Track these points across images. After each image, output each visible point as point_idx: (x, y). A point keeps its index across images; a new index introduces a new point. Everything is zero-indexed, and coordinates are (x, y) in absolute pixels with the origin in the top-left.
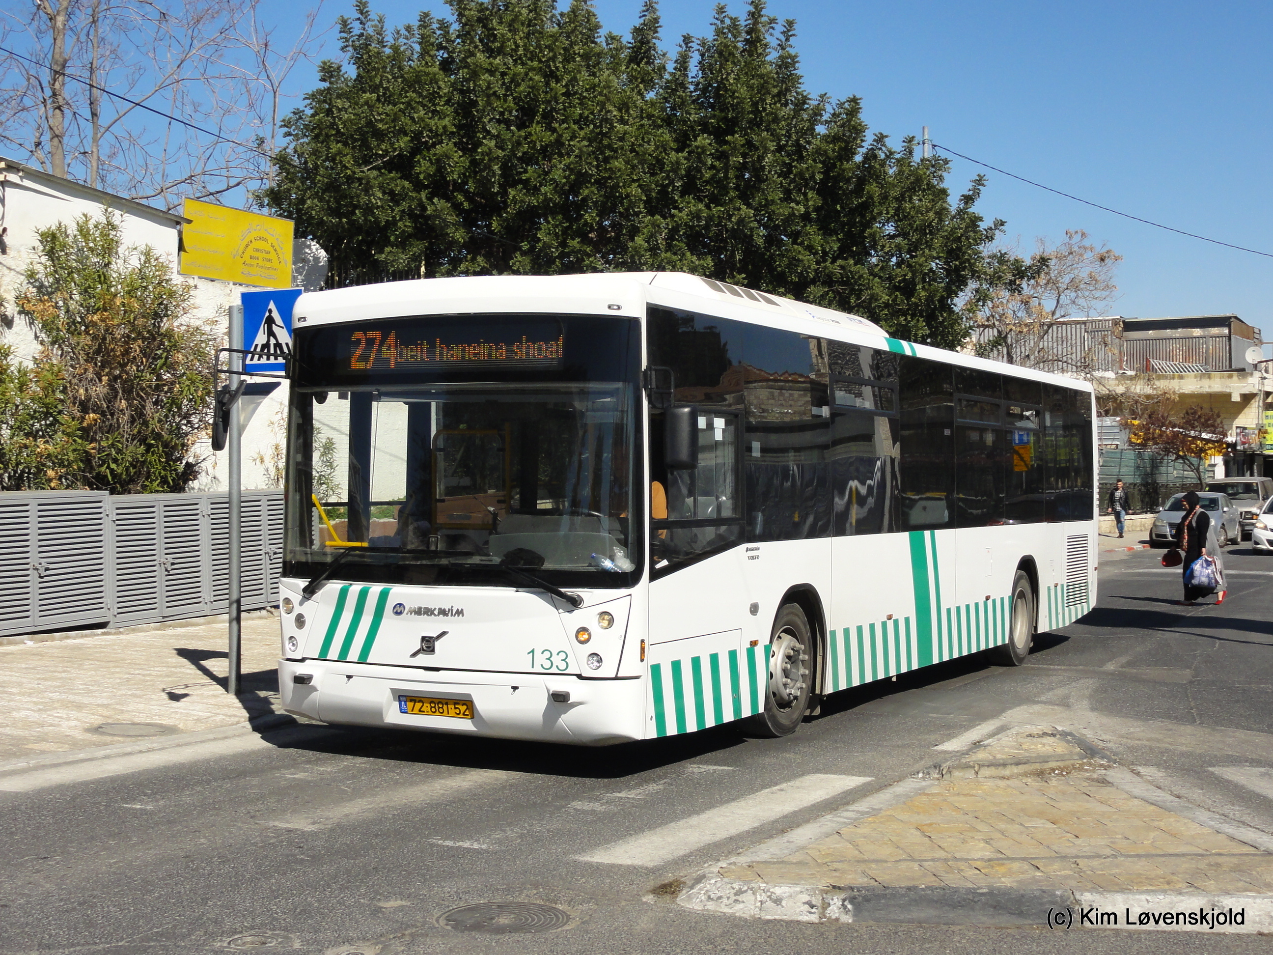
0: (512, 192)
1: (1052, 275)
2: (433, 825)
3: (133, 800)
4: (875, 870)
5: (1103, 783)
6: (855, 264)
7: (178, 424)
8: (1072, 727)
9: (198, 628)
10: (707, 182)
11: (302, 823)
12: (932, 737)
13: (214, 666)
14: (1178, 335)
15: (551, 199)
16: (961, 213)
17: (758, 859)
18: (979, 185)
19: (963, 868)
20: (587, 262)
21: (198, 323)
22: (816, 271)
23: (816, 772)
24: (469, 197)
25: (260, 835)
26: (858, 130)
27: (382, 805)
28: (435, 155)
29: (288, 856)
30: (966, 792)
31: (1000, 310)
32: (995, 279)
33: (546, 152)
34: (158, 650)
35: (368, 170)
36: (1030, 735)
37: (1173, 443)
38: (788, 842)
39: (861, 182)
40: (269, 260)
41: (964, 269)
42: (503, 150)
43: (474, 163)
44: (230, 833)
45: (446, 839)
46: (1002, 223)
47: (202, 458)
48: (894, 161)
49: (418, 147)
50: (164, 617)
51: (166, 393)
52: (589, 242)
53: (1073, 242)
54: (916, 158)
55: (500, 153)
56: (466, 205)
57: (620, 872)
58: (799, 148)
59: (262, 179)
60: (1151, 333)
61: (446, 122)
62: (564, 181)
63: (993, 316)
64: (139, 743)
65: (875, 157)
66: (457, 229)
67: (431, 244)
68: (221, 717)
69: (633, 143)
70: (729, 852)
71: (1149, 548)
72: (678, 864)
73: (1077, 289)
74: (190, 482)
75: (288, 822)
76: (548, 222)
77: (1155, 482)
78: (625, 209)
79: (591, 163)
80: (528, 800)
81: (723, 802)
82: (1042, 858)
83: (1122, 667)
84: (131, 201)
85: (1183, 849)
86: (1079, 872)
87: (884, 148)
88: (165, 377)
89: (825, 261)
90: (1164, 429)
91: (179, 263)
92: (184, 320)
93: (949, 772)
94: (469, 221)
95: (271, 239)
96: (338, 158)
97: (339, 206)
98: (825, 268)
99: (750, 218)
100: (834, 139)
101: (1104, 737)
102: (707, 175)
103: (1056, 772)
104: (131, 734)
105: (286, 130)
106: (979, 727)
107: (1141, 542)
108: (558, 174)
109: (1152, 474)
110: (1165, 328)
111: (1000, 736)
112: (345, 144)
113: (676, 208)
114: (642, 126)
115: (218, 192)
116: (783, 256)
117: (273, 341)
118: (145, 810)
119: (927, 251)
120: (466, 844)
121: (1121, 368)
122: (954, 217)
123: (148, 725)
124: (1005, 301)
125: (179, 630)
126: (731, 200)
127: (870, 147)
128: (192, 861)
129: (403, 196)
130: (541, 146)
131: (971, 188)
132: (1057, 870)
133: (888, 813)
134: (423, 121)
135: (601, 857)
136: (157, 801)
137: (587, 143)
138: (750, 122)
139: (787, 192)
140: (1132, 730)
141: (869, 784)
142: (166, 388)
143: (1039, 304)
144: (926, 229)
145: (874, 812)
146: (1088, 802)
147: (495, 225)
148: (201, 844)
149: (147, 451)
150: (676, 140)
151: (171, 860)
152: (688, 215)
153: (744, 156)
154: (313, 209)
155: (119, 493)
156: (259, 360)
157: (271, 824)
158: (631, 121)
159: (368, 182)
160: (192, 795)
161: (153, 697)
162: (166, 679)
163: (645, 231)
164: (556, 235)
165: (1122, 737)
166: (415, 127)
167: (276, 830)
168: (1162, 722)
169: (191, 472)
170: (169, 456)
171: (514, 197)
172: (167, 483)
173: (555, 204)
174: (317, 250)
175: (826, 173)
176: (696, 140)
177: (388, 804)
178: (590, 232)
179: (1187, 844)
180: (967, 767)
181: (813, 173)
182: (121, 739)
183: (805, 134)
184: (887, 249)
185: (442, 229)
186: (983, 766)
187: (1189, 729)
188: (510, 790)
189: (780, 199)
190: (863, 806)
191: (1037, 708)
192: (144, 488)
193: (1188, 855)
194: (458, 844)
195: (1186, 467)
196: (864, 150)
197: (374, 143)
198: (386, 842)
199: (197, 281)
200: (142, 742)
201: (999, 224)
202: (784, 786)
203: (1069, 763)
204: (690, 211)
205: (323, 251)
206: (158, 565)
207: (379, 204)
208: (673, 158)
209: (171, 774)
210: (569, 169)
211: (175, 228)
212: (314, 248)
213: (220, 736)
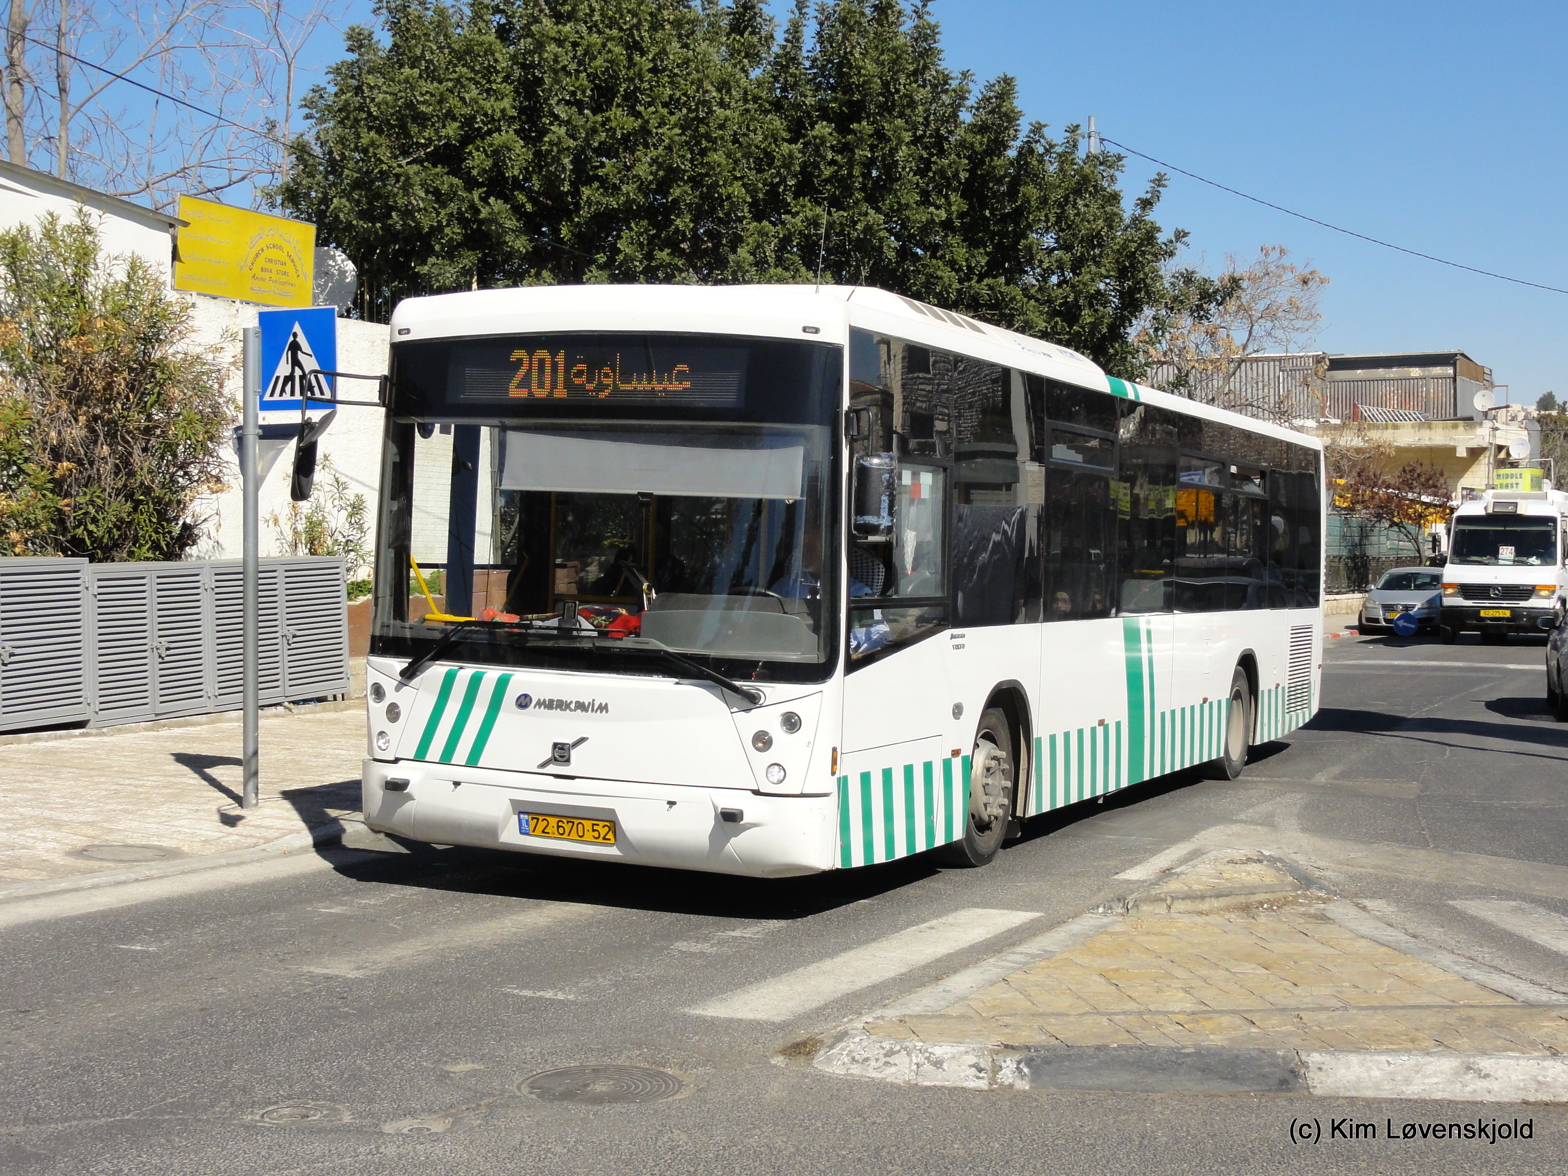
0: (586, 191)
1: (1244, 300)
2: (505, 970)
3: (132, 940)
4: (1054, 1025)
5: (1322, 919)
6: (1007, 283)
7: (173, 475)
8: (1279, 851)
9: (199, 728)
10: (827, 181)
11: (343, 968)
12: (1112, 863)
13: (222, 775)
14: (1392, 376)
15: (634, 200)
16: (1136, 221)
17: (909, 1012)
18: (1159, 186)
19: (1162, 1023)
20: (678, 278)
21: (198, 350)
22: (959, 291)
23: (972, 906)
24: (532, 197)
25: (293, 983)
26: (1010, 118)
27: (441, 946)
28: (491, 145)
29: (329, 1008)
30: (1157, 931)
31: (1179, 343)
32: (1176, 304)
33: (629, 142)
34: (151, 755)
35: (408, 163)
36: (1231, 862)
37: (1386, 507)
38: (944, 991)
39: (1015, 183)
40: (285, 273)
41: (1140, 290)
42: (575, 139)
43: (538, 154)
44: (255, 980)
45: (523, 988)
46: (1186, 234)
47: (203, 518)
48: (1054, 155)
49: (471, 134)
50: (157, 715)
51: (158, 437)
52: (682, 253)
53: (1269, 259)
54: (1081, 154)
55: (572, 143)
56: (529, 207)
57: (741, 1029)
58: (939, 140)
59: (273, 173)
60: (1360, 373)
61: (506, 103)
62: (651, 178)
63: (1171, 351)
64: (134, 869)
65: (1031, 151)
66: (517, 236)
67: (485, 255)
69: (735, 132)
70: (873, 1004)
71: (1358, 635)
72: (811, 1018)
73: (1274, 317)
74: (187, 548)
75: (325, 967)
76: (631, 229)
77: (1365, 555)
78: (725, 214)
79: (683, 156)
80: (621, 940)
81: (859, 943)
82: (1258, 1011)
83: (1334, 778)
84: (112, 198)
85: (1424, 1000)
86: (1303, 1028)
87: (1042, 141)
88: (156, 418)
89: (970, 279)
90: (1375, 490)
91: (173, 276)
92: (181, 346)
93: (1136, 906)
94: (530, 225)
95: (287, 248)
96: (371, 150)
97: (372, 208)
98: (970, 287)
99: (878, 225)
100: (982, 128)
101: (1320, 864)
102: (827, 172)
103: (1265, 906)
104: (123, 858)
105: (306, 111)
106: (1168, 851)
107: (1348, 627)
108: (643, 170)
109: (1360, 545)
110: (1378, 367)
111: (1194, 862)
112: (380, 132)
113: (788, 212)
114: (747, 111)
115: (217, 189)
116: (919, 272)
117: (298, 372)
118: (147, 952)
119: (1093, 268)
120: (549, 994)
121: (1323, 416)
122: (1127, 227)
123: (143, 847)
124: (1186, 332)
125: (178, 731)
126: (856, 203)
127: (1025, 140)
128: (210, 1015)
129: (452, 195)
130: (623, 134)
131: (1149, 189)
132: (1276, 1025)
133: (1064, 956)
134: (476, 102)
135: (716, 1009)
136: (161, 941)
137: (679, 132)
138: (880, 106)
139: (925, 194)
140: (1352, 855)
141: (1038, 920)
142: (158, 432)
143: (1228, 336)
144: (1094, 240)
145: (1047, 955)
146: (1305, 942)
147: (564, 232)
148: (219, 994)
149: (135, 509)
150: (789, 130)
151: (184, 1014)
152: (803, 221)
153: (873, 148)
154: (341, 211)
155: (100, 561)
156: (281, 395)
157: (305, 969)
158: (733, 104)
159: (408, 178)
160: (205, 933)
161: (149, 812)
162: (164, 791)
163: (750, 240)
164: (641, 244)
165: (1340, 863)
166: (467, 111)
167: (312, 976)
168: (1388, 845)
169: (188, 535)
170: (162, 516)
171: (588, 198)
172: (160, 549)
173: (638, 205)
174: (343, 261)
175: (972, 171)
176: (813, 128)
177: (448, 945)
178: (682, 242)
179: (1429, 993)
180: (1158, 899)
181: (957, 170)
182: (112, 865)
183: (948, 122)
184: (1045, 265)
185: (499, 236)
186: (1177, 898)
187: (1421, 854)
188: (598, 928)
189: (916, 203)
190: (1033, 946)
191: (1236, 828)
192: (131, 554)
193: (1435, 1007)
194: (538, 994)
195: (1402, 536)
196: (1018, 143)
197: (414, 129)
198: (449, 991)
199: (195, 298)
200: (137, 869)
201: (1180, 235)
202: (934, 922)
203: (1280, 895)
204: (806, 217)
205: (350, 262)
206: (150, 651)
207: (422, 205)
208: (786, 151)
209: (176, 908)
210: (657, 163)
211: (168, 232)
212: (339, 259)
213: (234, 861)
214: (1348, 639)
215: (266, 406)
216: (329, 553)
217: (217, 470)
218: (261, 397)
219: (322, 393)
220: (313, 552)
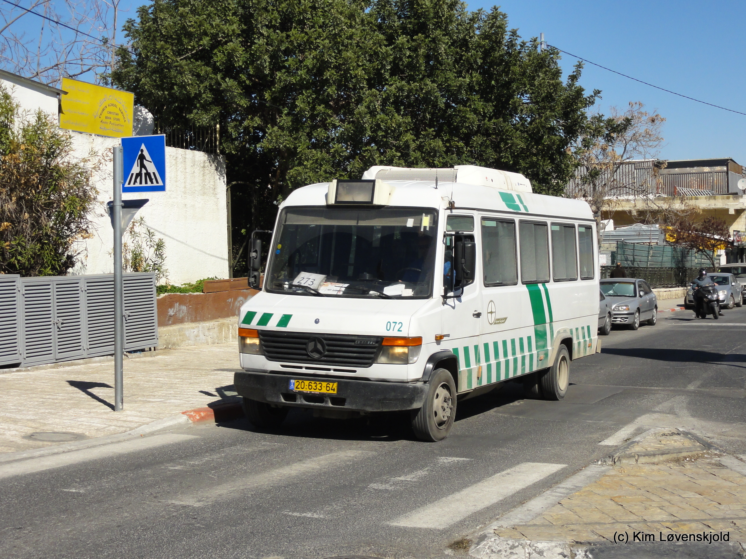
0: (278, 74)
2: (281, 501)
3: (69, 486)
4: (599, 530)
5: (720, 466)
6: (504, 121)
7: (62, 229)
8: (686, 428)
9: (79, 367)
10: (407, 67)
11: (191, 501)
12: (595, 436)
13: (99, 392)
14: (694, 171)
15: (305, 78)
16: (570, 86)
17: (515, 523)
18: (580, 68)
19: (658, 527)
20: (329, 121)
21: (76, 161)
22: (478, 126)
23: (526, 461)
24: (249, 77)
25: (165, 510)
27: (241, 488)
28: (227, 49)
29: (188, 524)
30: (633, 474)
32: (597, 132)
33: (302, 48)
34: (57, 382)
35: (182, 60)
36: (664, 435)
37: (696, 241)
38: (528, 510)
40: (118, 120)
42: (272, 46)
43: (251, 54)
44: (144, 509)
45: (294, 511)
47: (78, 252)
49: (216, 44)
50: (57, 360)
51: (55, 208)
52: (330, 107)
53: (634, 109)
55: (270, 48)
56: (247, 83)
59: (106, 66)
60: (677, 170)
61: (235, 27)
62: (313, 66)
64: (61, 446)
66: (241, 98)
67: (223, 108)
68: (113, 427)
69: (358, 41)
70: (492, 518)
71: (684, 310)
72: (459, 527)
73: (637, 141)
74: (70, 269)
75: (181, 501)
76: (303, 94)
77: (684, 267)
78: (353, 85)
79: (330, 55)
80: (339, 483)
83: (699, 387)
86: (738, 529)
88: (53, 198)
89: (484, 120)
90: (690, 232)
91: (59, 121)
92: (66, 159)
93: (619, 460)
94: (247, 91)
95: (119, 106)
96: (162, 51)
97: (163, 83)
98: (484, 124)
99: (434, 89)
101: (708, 435)
102: (407, 62)
103: (688, 459)
104: (54, 439)
105: (125, 32)
106: (623, 429)
107: (678, 306)
108: (309, 62)
109: (682, 261)
110: (686, 167)
111: (643, 435)
112: (167, 42)
113: (387, 84)
114: (364, 30)
115: (75, 75)
117: (144, 171)
118: (79, 493)
120: (309, 515)
121: (658, 193)
122: (565, 90)
123: (64, 433)
125: (68, 368)
126: (422, 78)
128: (124, 529)
129: (206, 77)
130: (298, 43)
131: (575, 70)
133: (587, 489)
134: (219, 26)
135: (404, 522)
136: (86, 486)
137: (328, 41)
139: (459, 73)
140: (724, 430)
141: (565, 469)
142: (54, 205)
143: (613, 150)
145: (577, 488)
146: (716, 480)
147: (267, 95)
148: (126, 517)
149: (42, 247)
150: (386, 40)
151: (109, 529)
152: (395, 89)
154: (146, 85)
155: (25, 276)
156: (134, 184)
157: (170, 502)
158: (356, 26)
159: (182, 68)
160: (109, 482)
161: (63, 414)
162: (69, 402)
163: (367, 100)
164: (309, 103)
165: (720, 435)
166: (214, 31)
167: (175, 506)
168: (741, 424)
169: (70, 262)
170: (57, 251)
171: (280, 78)
172: (56, 269)
173: (307, 82)
174: (146, 113)
175: (484, 59)
176: (398, 39)
177: (245, 487)
178: (330, 101)
180: (630, 456)
181: (476, 58)
182: (49, 443)
185: (232, 98)
186: (641, 456)
188: (325, 476)
190: (569, 483)
191: (656, 415)
192: (41, 273)
194: (303, 515)
195: (704, 257)
197: (185, 41)
198: (253, 514)
199: (71, 133)
200: (63, 446)
201: (597, 92)
202: (509, 471)
203: (694, 453)
204: (397, 86)
205: (150, 113)
206: (53, 325)
207: (190, 82)
208: (384, 51)
209: (89, 467)
210: (316, 58)
211: (56, 97)
212: (144, 112)
213: (115, 440)
214: (679, 312)
215: (126, 190)
216: (145, 271)
217: (86, 226)
218: (123, 185)
219: (157, 182)
220: (136, 270)
